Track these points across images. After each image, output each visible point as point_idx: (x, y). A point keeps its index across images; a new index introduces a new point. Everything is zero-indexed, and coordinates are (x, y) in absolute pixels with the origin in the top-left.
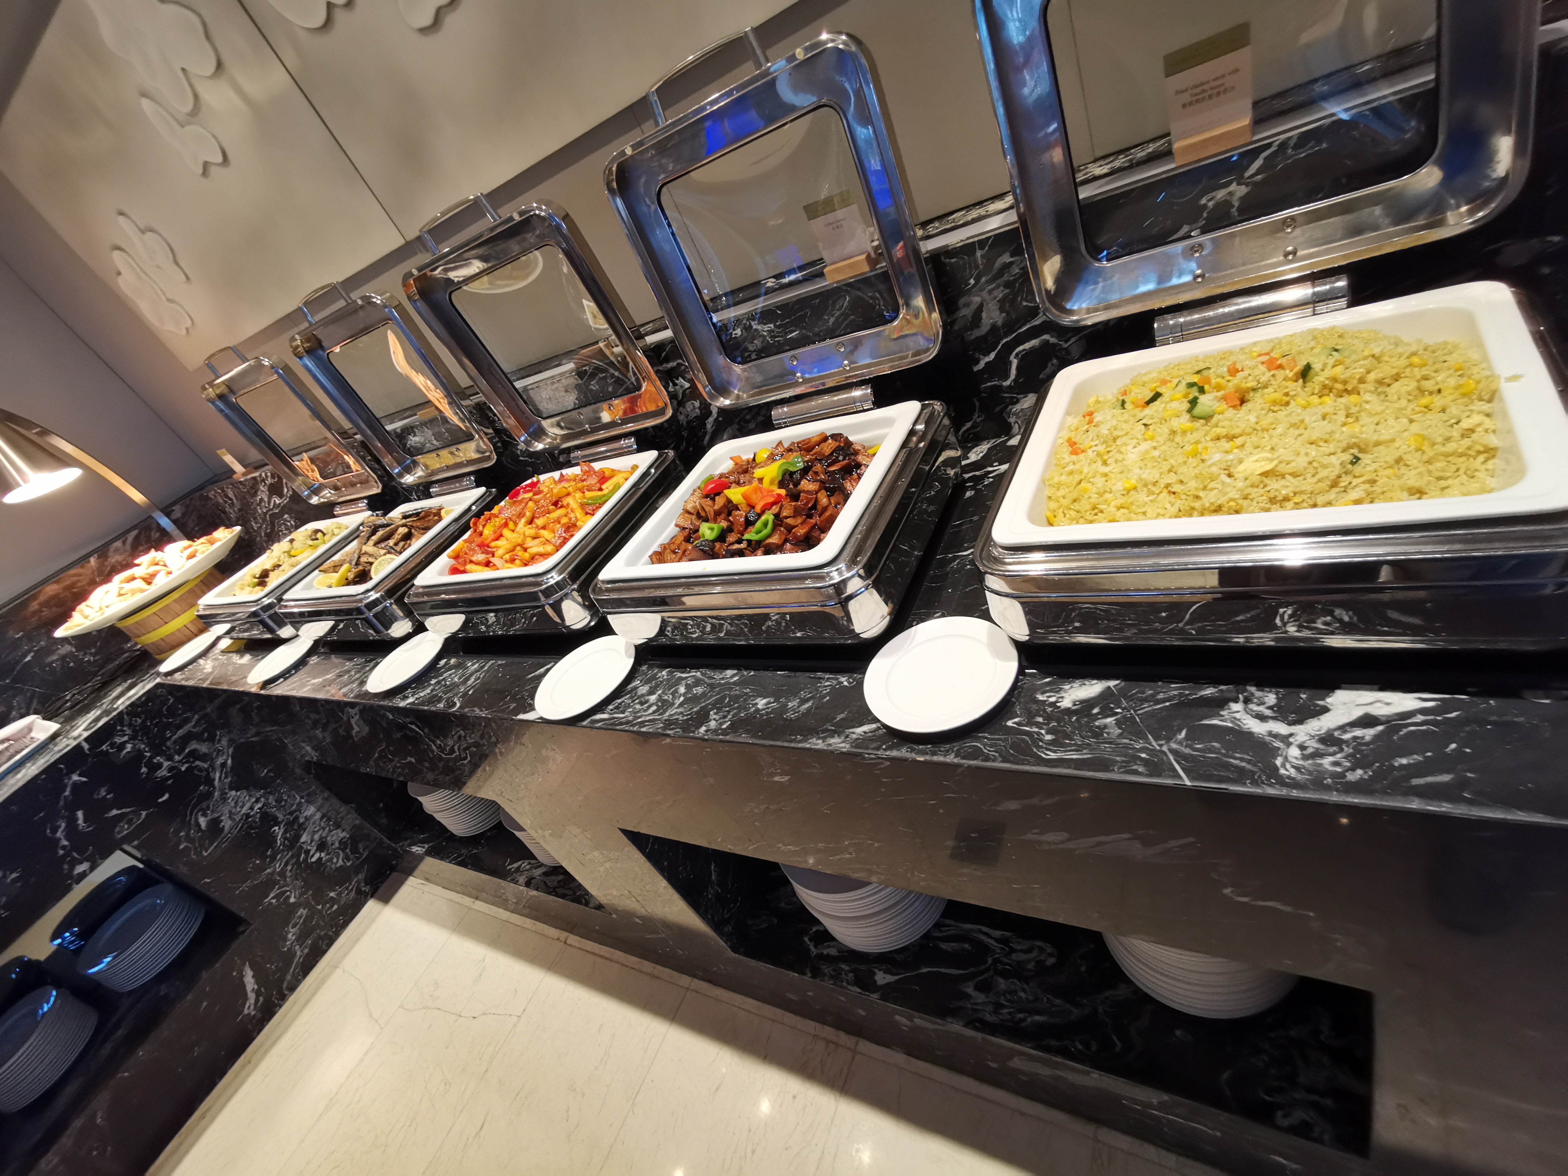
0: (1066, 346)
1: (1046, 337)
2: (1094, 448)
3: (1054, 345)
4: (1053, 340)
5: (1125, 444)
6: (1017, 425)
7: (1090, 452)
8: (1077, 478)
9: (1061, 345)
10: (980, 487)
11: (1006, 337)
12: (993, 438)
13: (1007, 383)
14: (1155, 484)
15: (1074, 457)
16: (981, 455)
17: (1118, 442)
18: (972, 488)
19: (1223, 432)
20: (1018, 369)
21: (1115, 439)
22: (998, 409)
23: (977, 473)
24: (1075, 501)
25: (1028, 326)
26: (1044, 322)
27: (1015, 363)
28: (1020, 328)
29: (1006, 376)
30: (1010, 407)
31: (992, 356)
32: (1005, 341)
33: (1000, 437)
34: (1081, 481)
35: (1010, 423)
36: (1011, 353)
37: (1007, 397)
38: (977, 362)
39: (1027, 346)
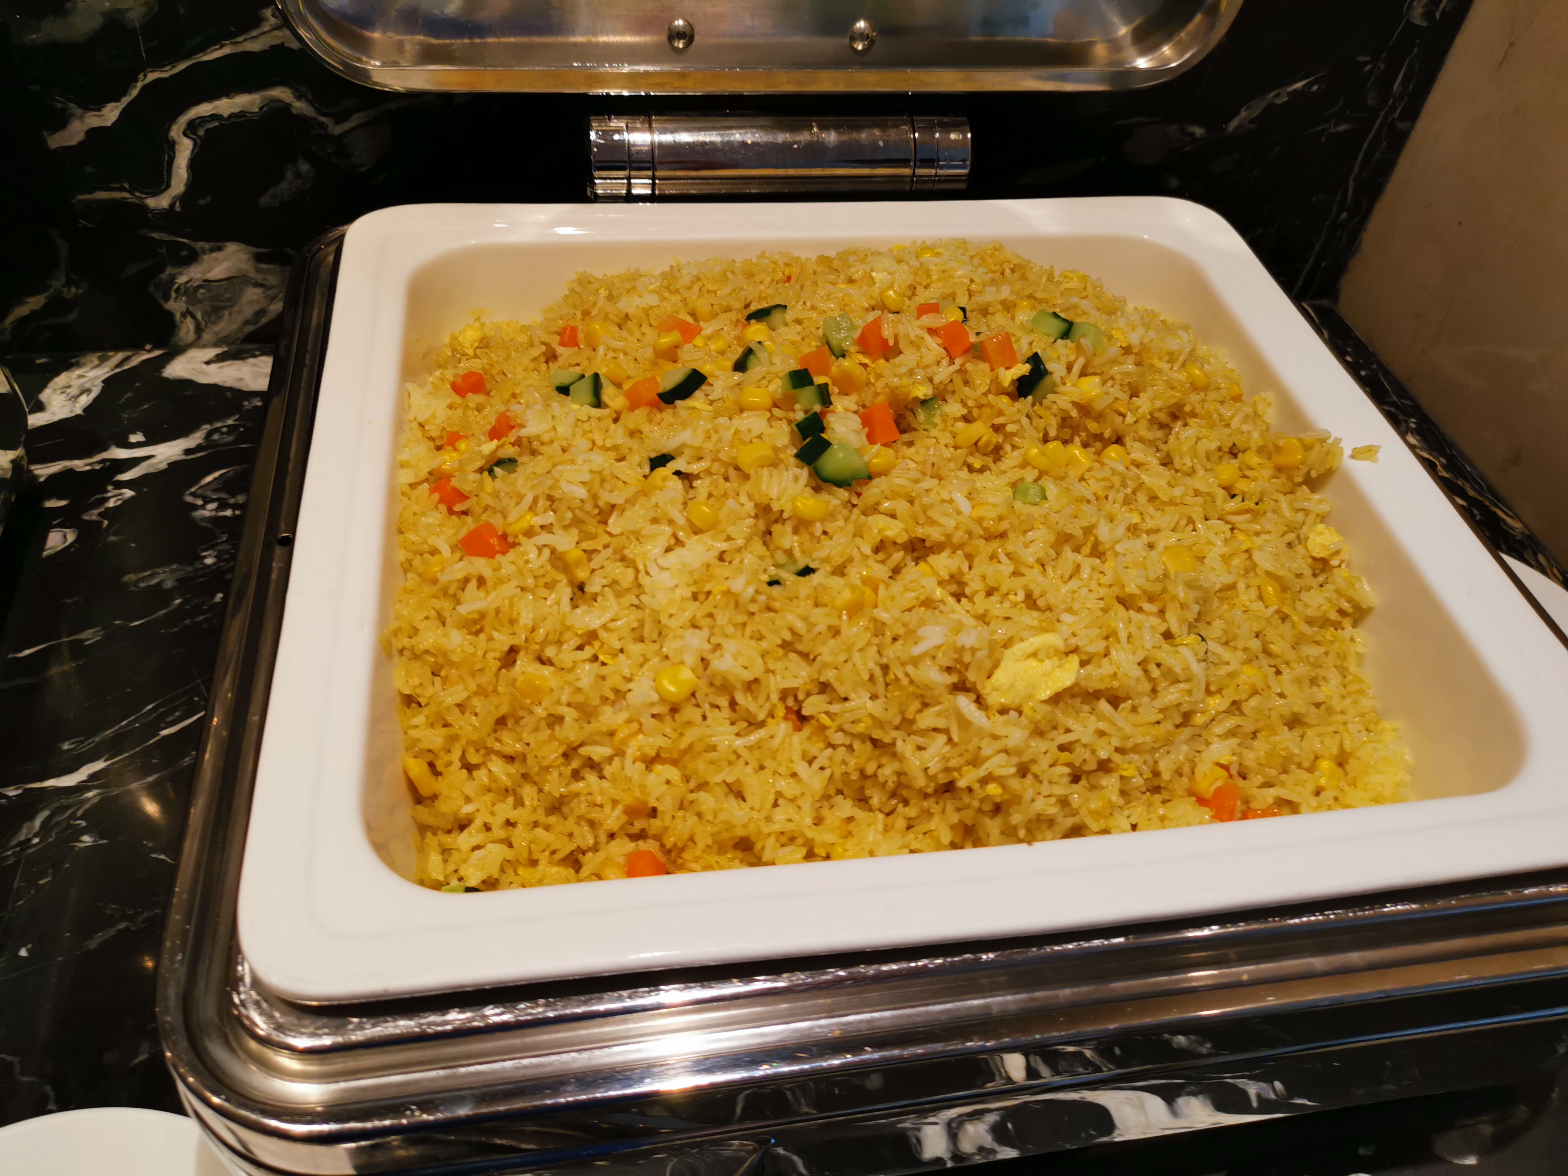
0: (337, 130)
1: (281, 93)
2: (544, 538)
3: (302, 119)
4: (300, 106)
5: (638, 536)
6: (189, 324)
7: (529, 549)
8: (503, 640)
9: (323, 125)
10: (92, 515)
11: (157, 65)
12: (117, 348)
13: (161, 202)
14: (752, 685)
15: (480, 565)
16: (85, 400)
17: (615, 524)
18: (67, 519)
19: (895, 530)
20: (193, 165)
21: (604, 514)
22: (132, 270)
23: (80, 465)
24: (501, 722)
25: (227, 50)
26: (278, 50)
27: (185, 149)
28: (203, 48)
29: (161, 184)
30: (169, 270)
31: (111, 114)
32: (152, 76)
33: (138, 347)
34: (513, 651)
35: (170, 315)
36: (173, 118)
37: (160, 243)
38: (61, 122)
39: (225, 106)
